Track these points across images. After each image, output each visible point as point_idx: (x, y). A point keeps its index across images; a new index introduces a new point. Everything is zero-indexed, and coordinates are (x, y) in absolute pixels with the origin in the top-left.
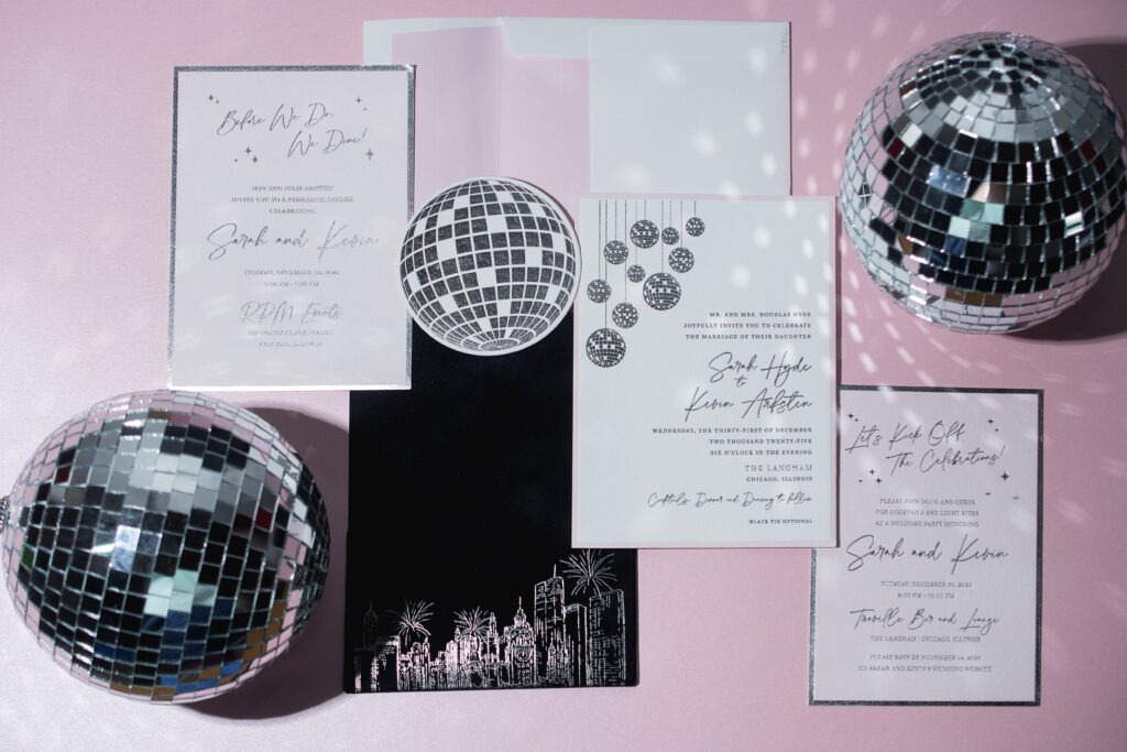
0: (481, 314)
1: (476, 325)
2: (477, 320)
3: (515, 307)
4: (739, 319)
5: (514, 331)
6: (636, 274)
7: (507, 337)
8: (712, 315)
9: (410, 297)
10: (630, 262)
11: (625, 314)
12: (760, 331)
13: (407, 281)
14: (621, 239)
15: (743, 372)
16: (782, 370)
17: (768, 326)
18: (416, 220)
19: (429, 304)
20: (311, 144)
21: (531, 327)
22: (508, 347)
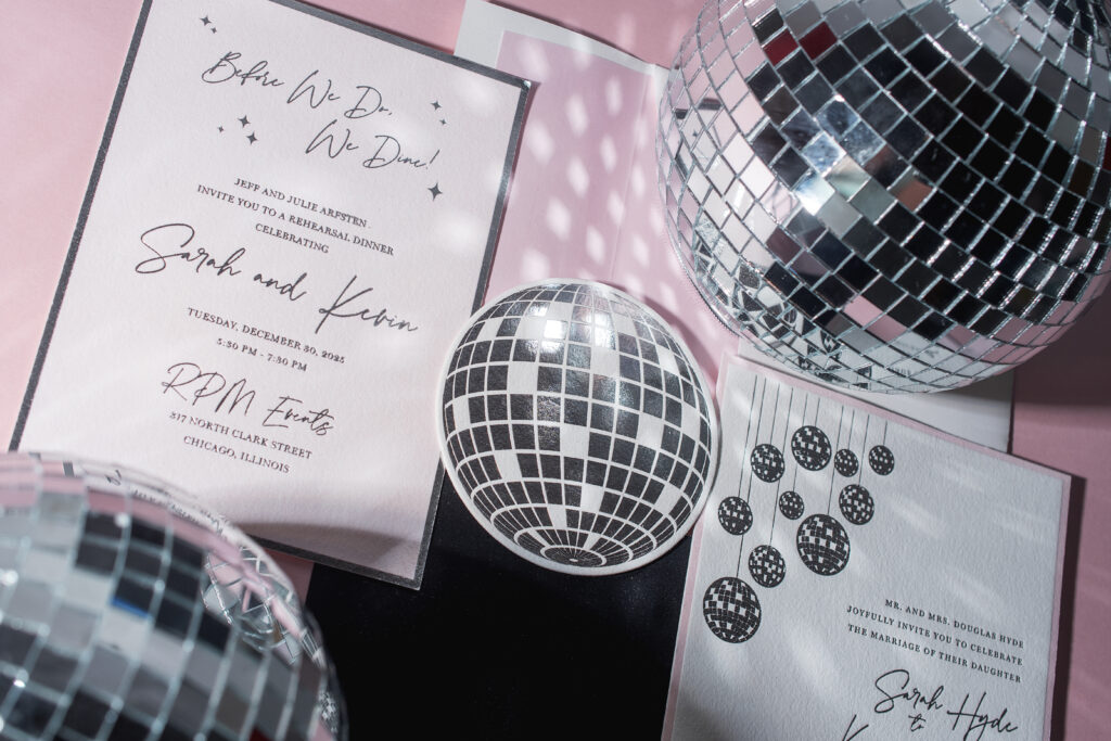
0: (555, 497)
1: (543, 512)
2: (546, 505)
3: (608, 503)
4: (924, 623)
5: (601, 541)
6: (791, 506)
7: (587, 547)
8: (888, 603)
9: (451, 435)
10: (785, 484)
11: (767, 565)
12: (951, 649)
13: (451, 407)
14: (778, 445)
15: (921, 708)
16: (976, 720)
17: (964, 645)
18: (485, 316)
19: (478, 456)
20: (348, 146)
21: (627, 542)
22: (586, 565)
